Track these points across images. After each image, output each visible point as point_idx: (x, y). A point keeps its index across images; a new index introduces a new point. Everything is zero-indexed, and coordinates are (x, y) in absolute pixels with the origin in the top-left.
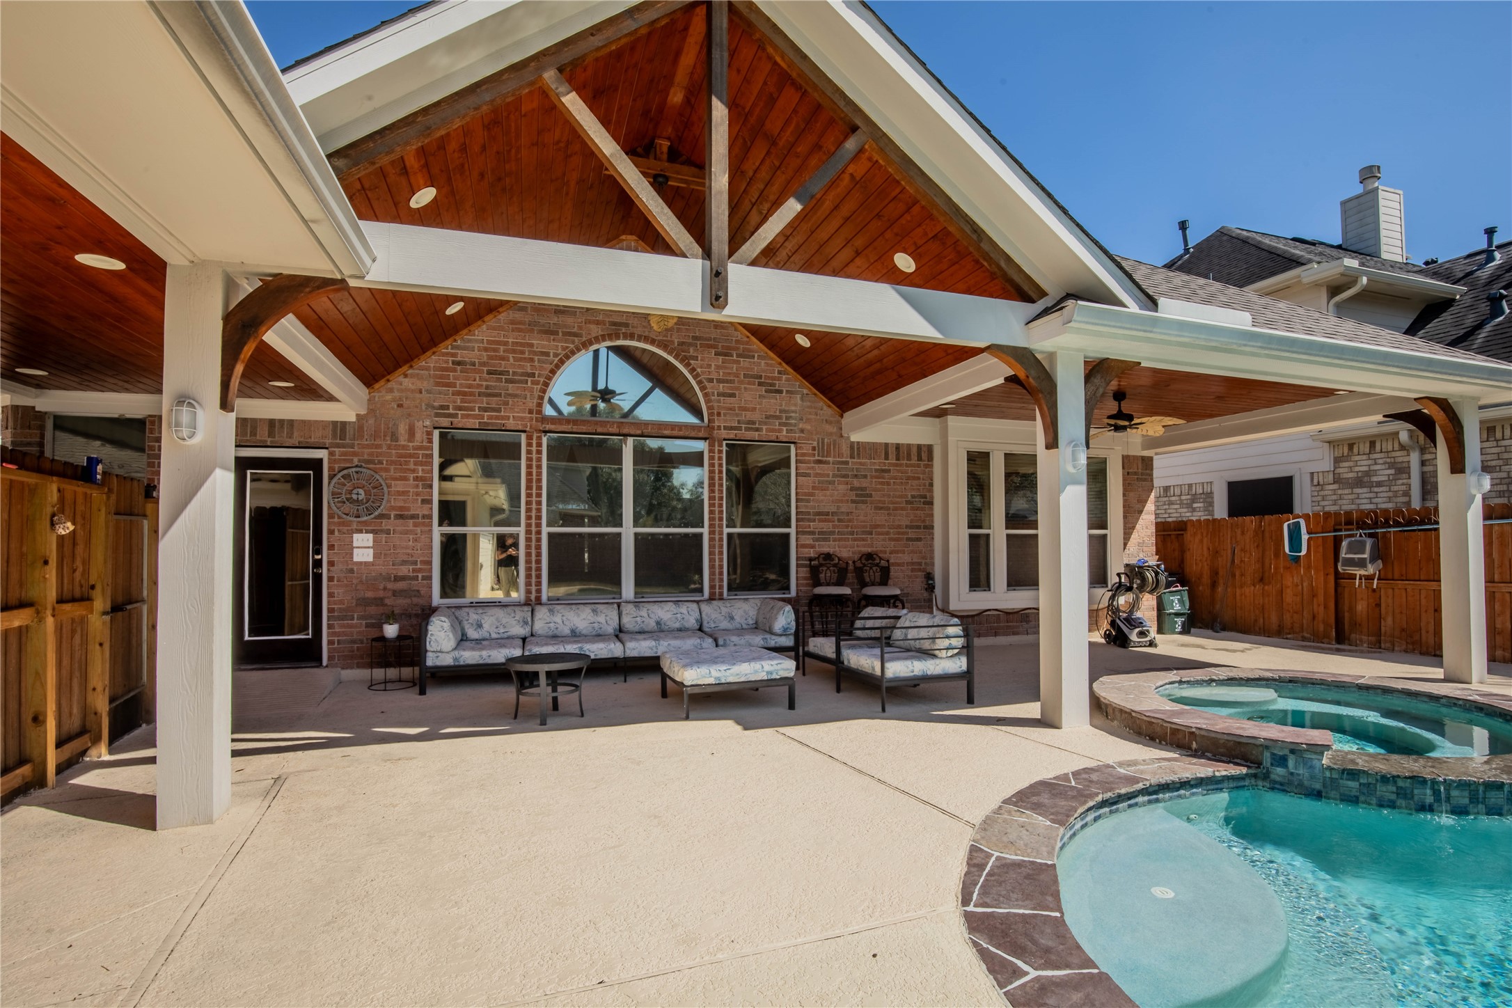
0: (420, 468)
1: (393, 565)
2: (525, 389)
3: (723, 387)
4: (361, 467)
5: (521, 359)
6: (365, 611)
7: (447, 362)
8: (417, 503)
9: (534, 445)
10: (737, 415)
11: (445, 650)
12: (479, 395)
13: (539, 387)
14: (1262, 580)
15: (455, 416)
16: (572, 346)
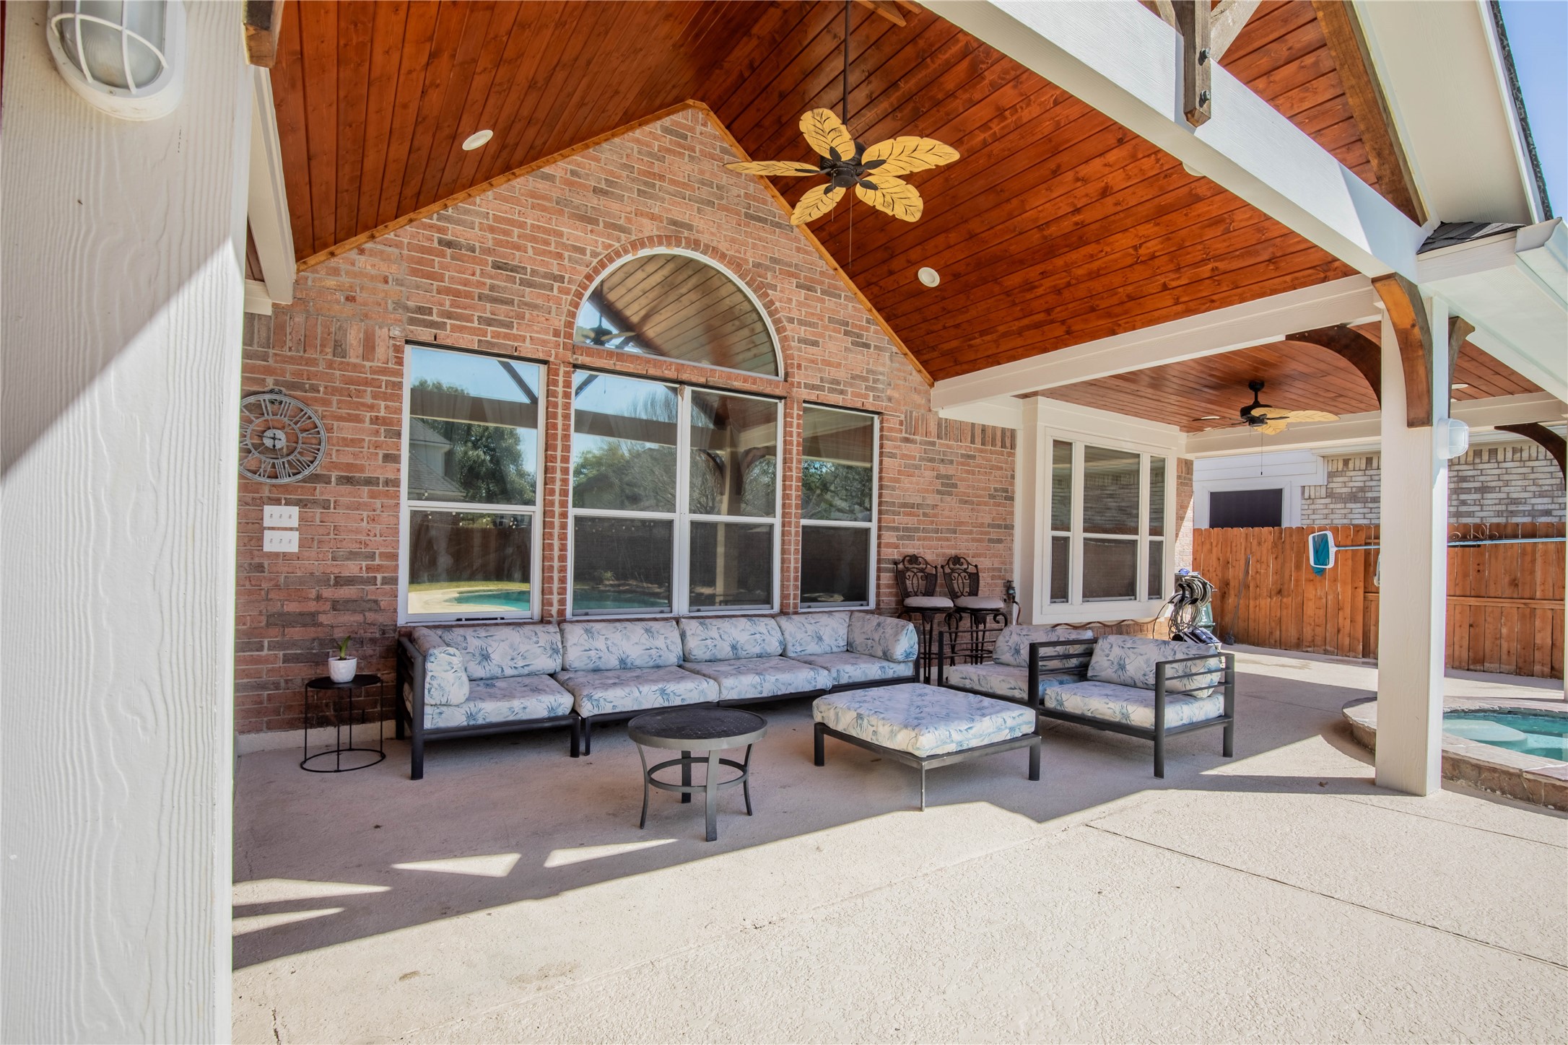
0: (383, 404)
1: (334, 559)
2: (548, 299)
3: (805, 331)
4: (280, 392)
5: (544, 253)
6: (284, 635)
7: (430, 239)
8: (376, 460)
9: (561, 384)
10: (820, 370)
11: (454, 702)
12: (480, 299)
13: (569, 298)
14: (1280, 592)
15: (441, 326)
16: (617, 245)
